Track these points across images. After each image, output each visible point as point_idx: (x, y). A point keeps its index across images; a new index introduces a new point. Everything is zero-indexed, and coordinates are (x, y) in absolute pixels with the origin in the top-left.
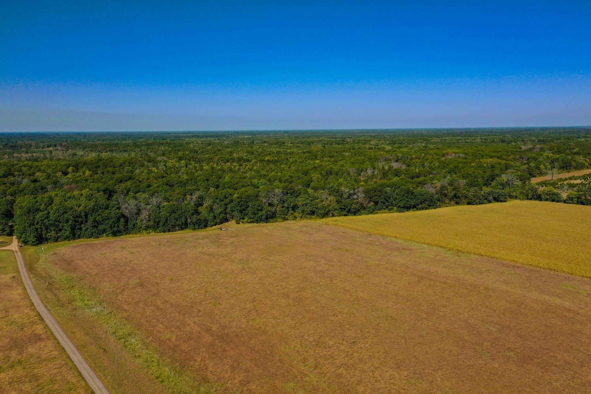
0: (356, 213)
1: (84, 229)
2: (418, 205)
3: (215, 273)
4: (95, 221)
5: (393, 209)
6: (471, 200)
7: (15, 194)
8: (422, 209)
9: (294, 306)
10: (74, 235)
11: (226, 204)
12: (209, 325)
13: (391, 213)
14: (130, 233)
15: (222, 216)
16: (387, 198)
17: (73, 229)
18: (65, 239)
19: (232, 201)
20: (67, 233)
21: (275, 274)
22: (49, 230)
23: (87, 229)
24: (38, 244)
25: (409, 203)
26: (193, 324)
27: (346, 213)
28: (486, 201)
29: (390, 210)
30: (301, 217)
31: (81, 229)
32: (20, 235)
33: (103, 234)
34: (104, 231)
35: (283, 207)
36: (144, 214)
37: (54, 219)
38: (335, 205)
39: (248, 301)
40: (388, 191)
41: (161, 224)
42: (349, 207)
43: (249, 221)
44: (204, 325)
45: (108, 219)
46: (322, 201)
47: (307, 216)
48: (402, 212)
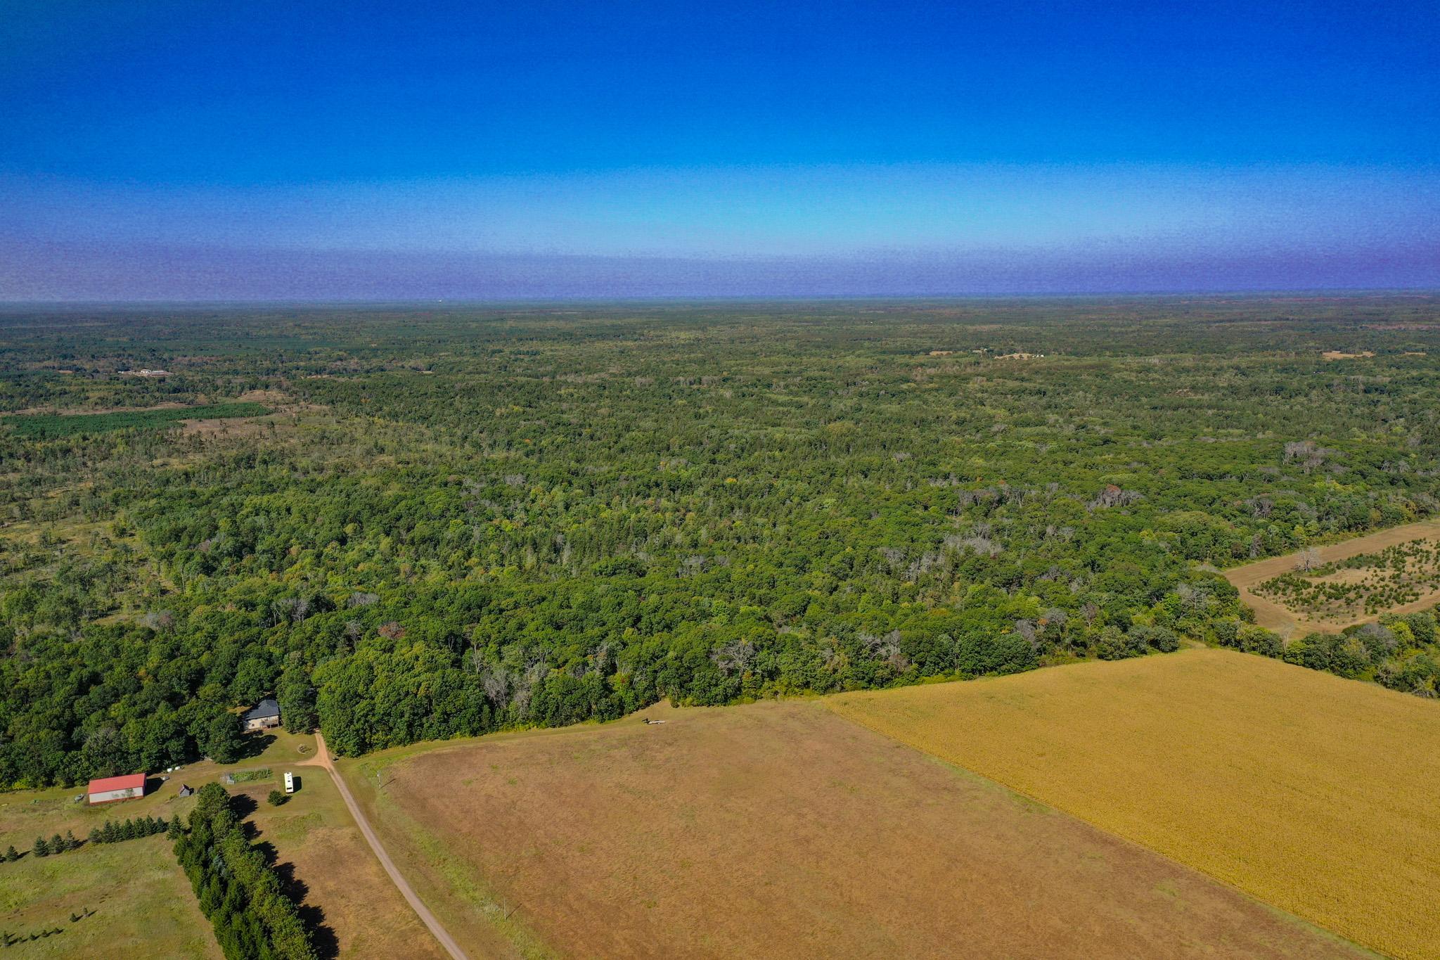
0: (884, 683)
1: (426, 725)
2: (1000, 665)
3: (645, 837)
4: (445, 713)
5: (953, 673)
6: (1104, 651)
7: (303, 645)
8: (1009, 672)
9: (759, 912)
10: (412, 735)
11: (656, 672)
12: (645, 944)
13: (949, 682)
14: (497, 730)
15: (647, 695)
16: (942, 656)
17: (410, 725)
18: (399, 743)
19: (665, 666)
20: (402, 734)
21: (734, 843)
22: (374, 731)
23: (431, 726)
24: (359, 755)
25: (983, 664)
26: (623, 943)
27: (865, 685)
28: (1134, 651)
29: (947, 675)
30: (785, 693)
31: (422, 725)
32: (332, 740)
33: (455, 732)
34: (458, 728)
35: (754, 674)
36: (521, 696)
37: (382, 712)
38: (846, 670)
39: (695, 901)
40: (945, 642)
41: (549, 714)
42: (871, 675)
43: (695, 703)
44: (638, 945)
45: (465, 709)
46: (824, 663)
47: (796, 690)
48: (970, 679)
